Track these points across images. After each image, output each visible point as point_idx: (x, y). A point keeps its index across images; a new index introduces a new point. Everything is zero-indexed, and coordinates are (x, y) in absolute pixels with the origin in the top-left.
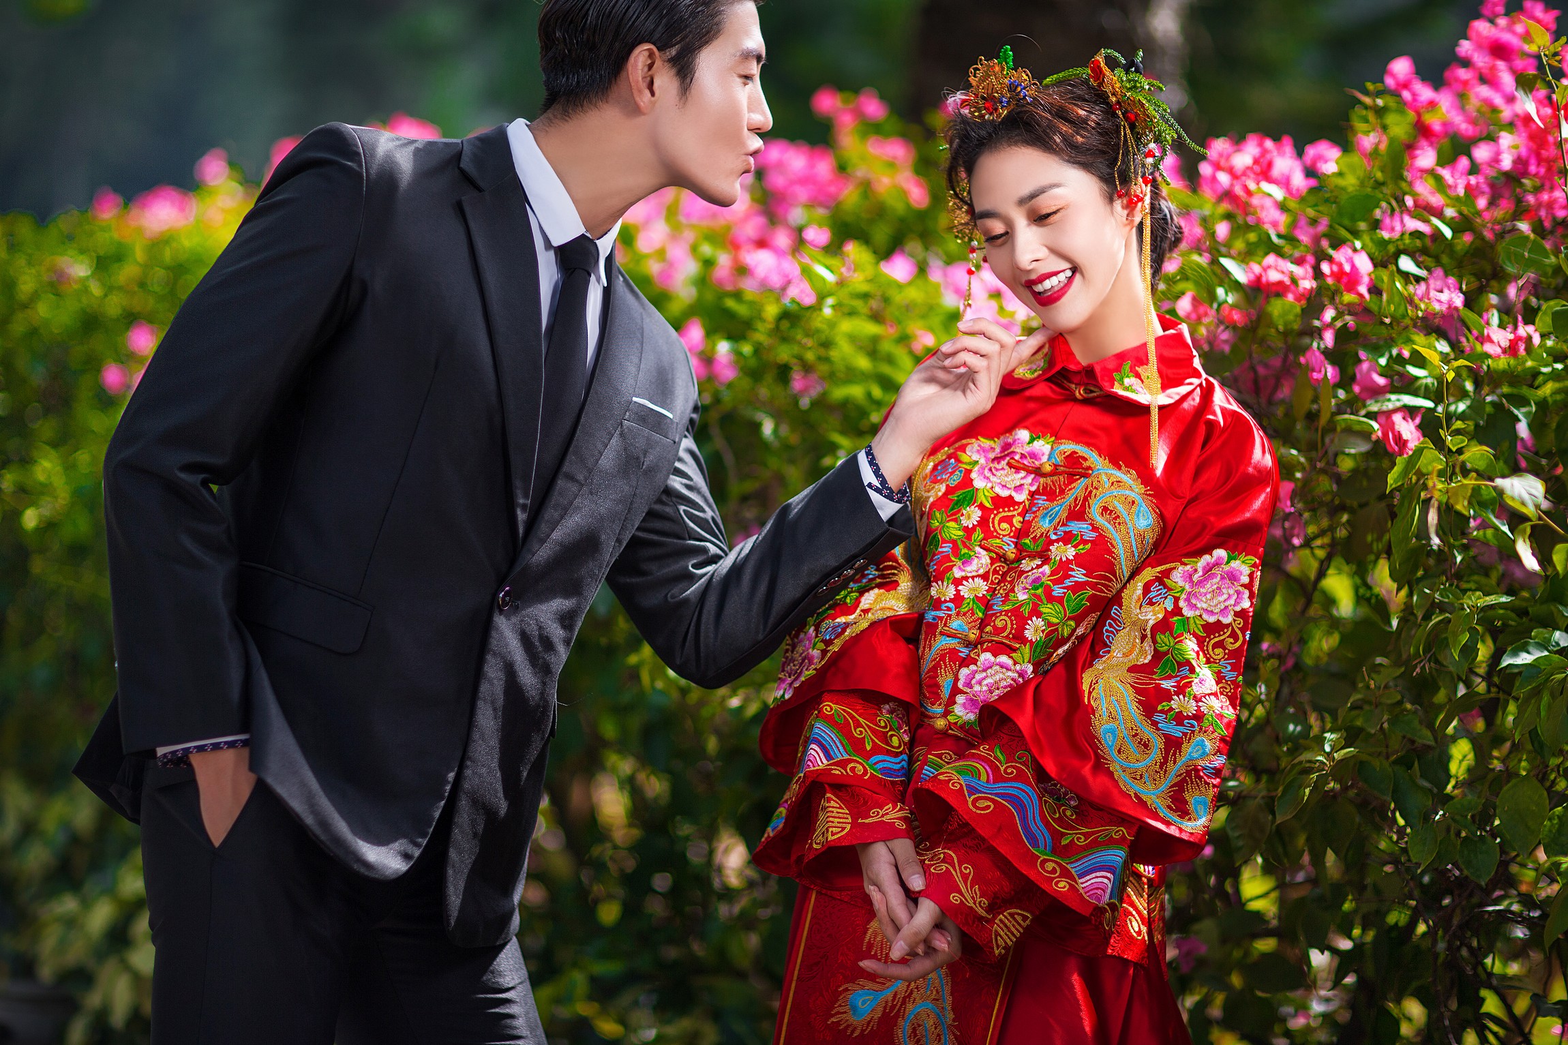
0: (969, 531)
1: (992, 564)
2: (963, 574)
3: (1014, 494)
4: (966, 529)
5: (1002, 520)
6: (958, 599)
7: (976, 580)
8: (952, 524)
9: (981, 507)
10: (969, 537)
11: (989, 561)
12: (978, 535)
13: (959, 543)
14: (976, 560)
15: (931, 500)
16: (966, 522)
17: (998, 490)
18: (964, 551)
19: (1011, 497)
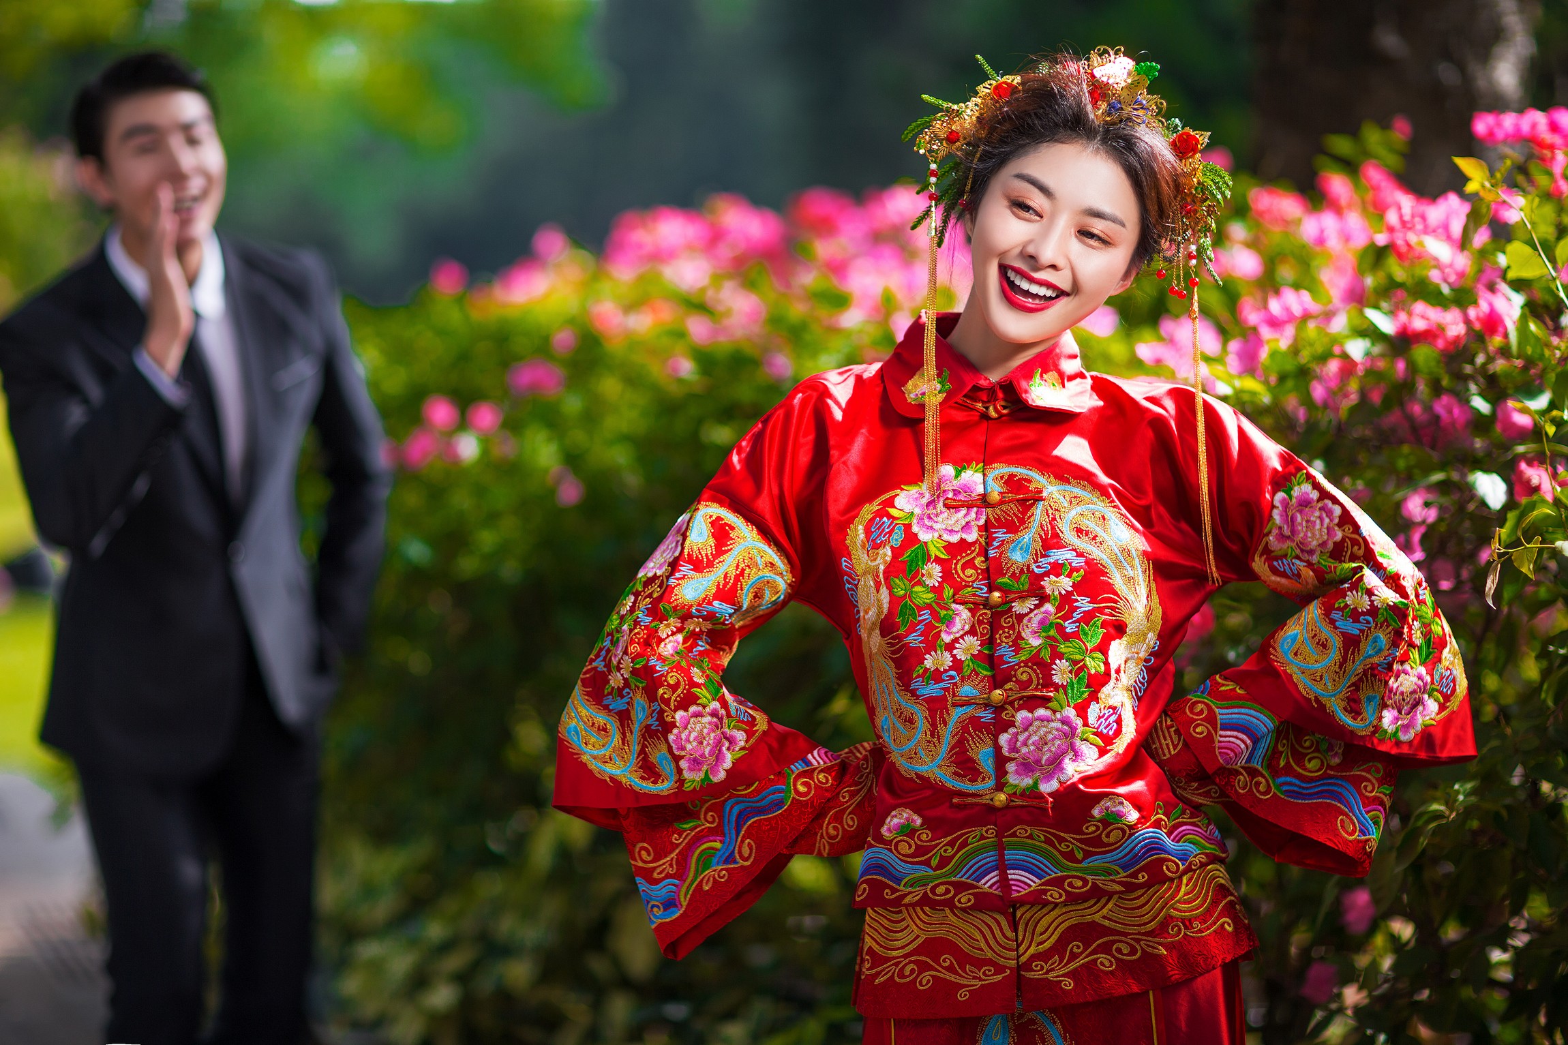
0: (937, 590)
1: (973, 616)
2: (952, 637)
3: (964, 536)
4: (933, 589)
5: (964, 568)
6: (957, 665)
7: (966, 638)
8: (918, 588)
9: (938, 560)
10: (941, 597)
11: (969, 614)
12: (948, 592)
13: (934, 605)
14: (957, 618)
15: (882, 568)
16: (931, 582)
17: (946, 537)
18: (943, 613)
19: (962, 540)
